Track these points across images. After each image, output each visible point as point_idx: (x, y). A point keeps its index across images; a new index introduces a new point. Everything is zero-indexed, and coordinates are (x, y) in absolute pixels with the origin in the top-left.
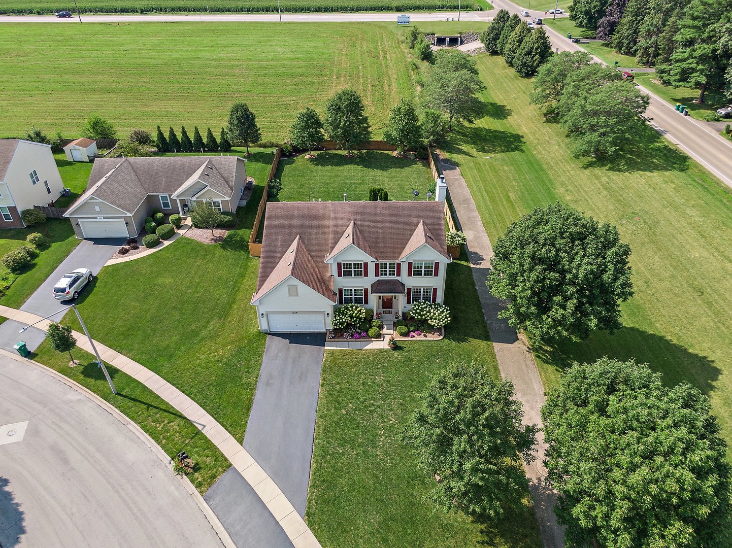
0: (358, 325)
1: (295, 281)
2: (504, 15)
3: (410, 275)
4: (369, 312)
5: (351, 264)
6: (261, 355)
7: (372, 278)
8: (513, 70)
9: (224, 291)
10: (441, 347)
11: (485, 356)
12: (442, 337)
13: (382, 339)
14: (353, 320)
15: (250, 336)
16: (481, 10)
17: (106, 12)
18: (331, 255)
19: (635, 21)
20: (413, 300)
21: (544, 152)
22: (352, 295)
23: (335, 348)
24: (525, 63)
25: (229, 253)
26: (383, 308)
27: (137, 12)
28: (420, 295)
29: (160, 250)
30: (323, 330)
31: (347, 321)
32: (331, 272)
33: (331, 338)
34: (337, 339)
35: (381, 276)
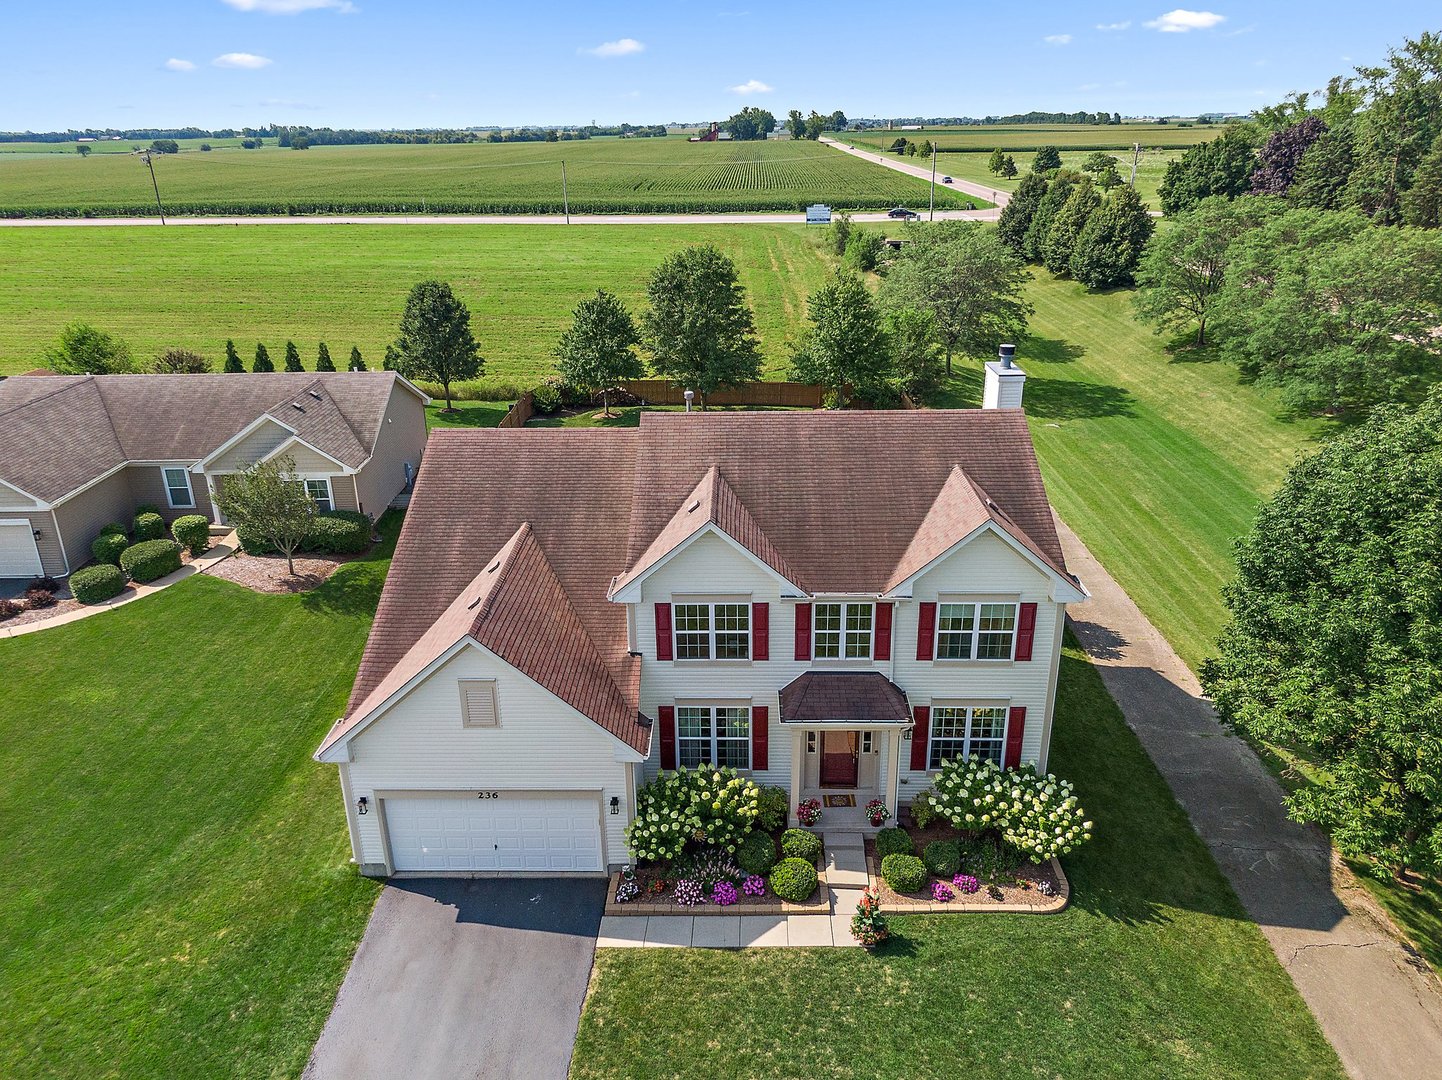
0: (731, 849)
1: (487, 665)
2: (1036, 184)
3: (924, 653)
4: (773, 800)
5: (704, 610)
6: (336, 971)
7: (783, 667)
8: (1074, 284)
9: (274, 728)
10: (1067, 941)
11: (1249, 982)
12: (1060, 902)
13: (826, 906)
14: (710, 827)
15: (314, 889)
16: (974, 208)
17: (220, 213)
18: (633, 574)
19: (1322, 187)
20: (935, 753)
21: (1191, 416)
22: (707, 732)
23: (638, 944)
24: (1099, 260)
25: (327, 620)
26: (824, 783)
27: (283, 213)
28: (960, 733)
29: (115, 610)
30: (596, 867)
31: (687, 829)
32: (634, 643)
33: (623, 901)
34: (649, 902)
35: (817, 659)
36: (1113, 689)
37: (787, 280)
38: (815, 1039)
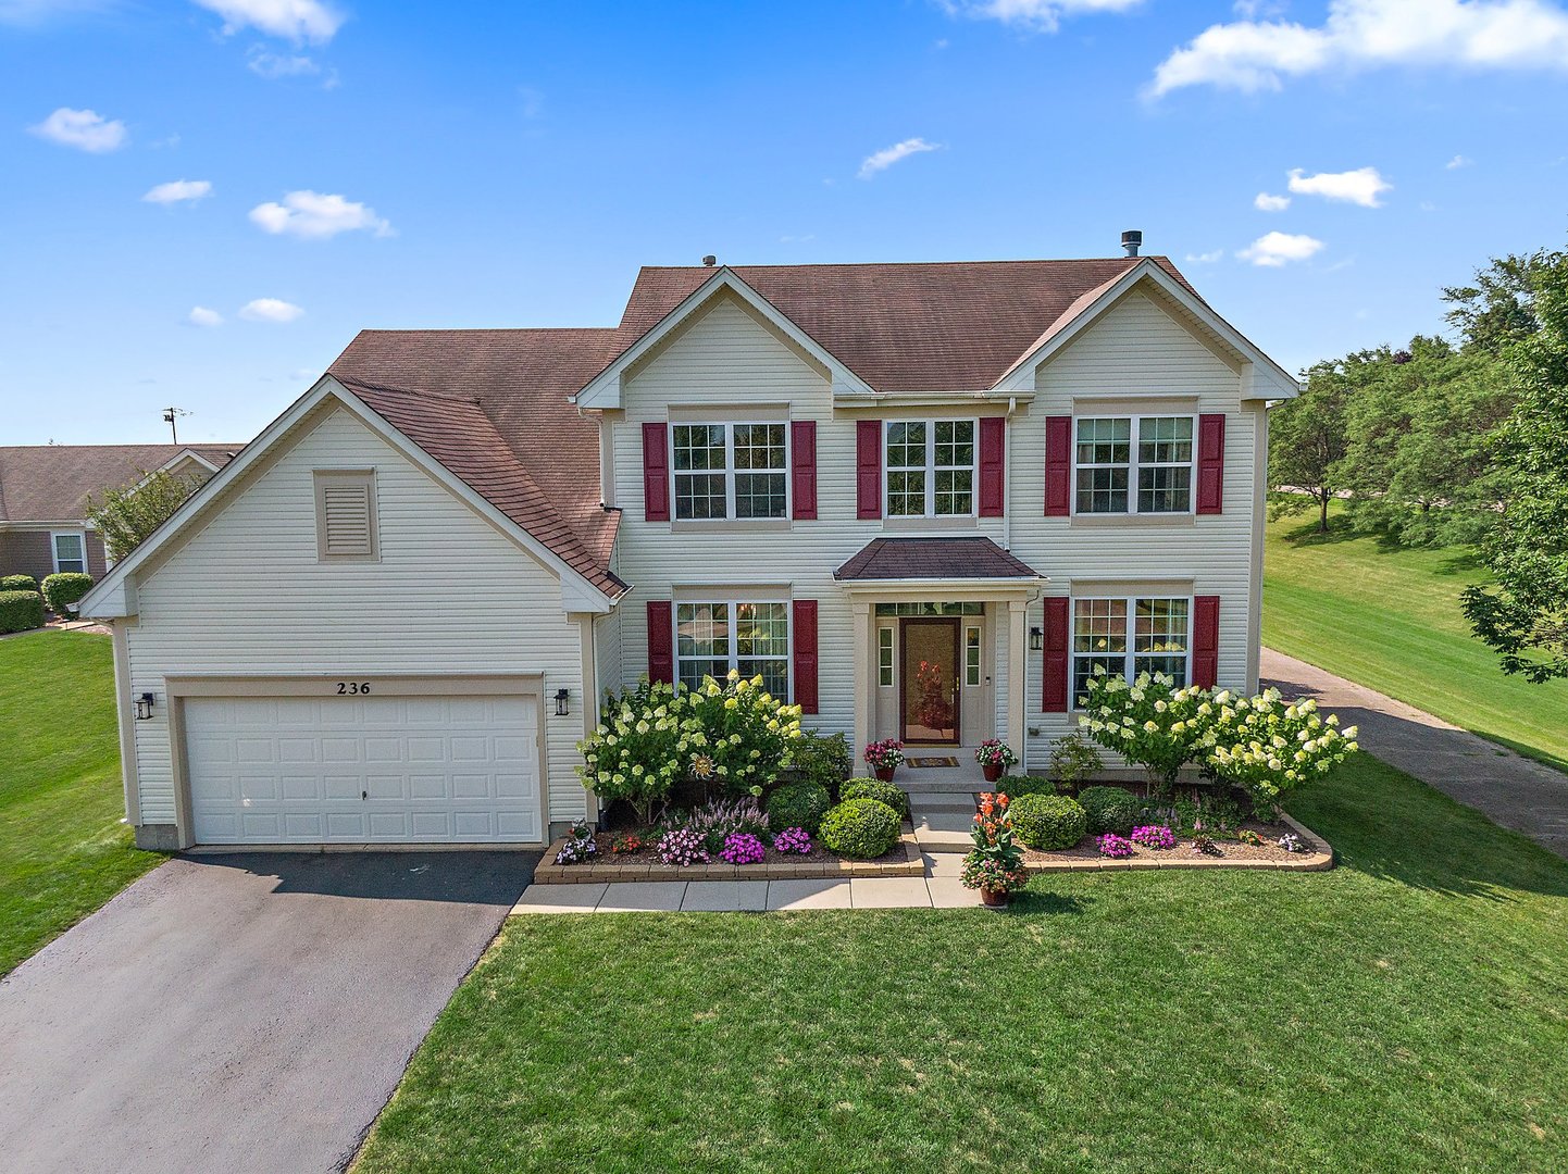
0: (755, 790)
3: (1055, 505)
5: (718, 433)
7: (838, 530)
10: (1345, 897)
13: (915, 868)
22: (723, 646)
23: (585, 910)
26: (907, 723)
28: (1119, 645)
30: (535, 836)
32: (610, 493)
33: (567, 862)
34: (614, 863)
35: (892, 517)
38: (904, 1007)
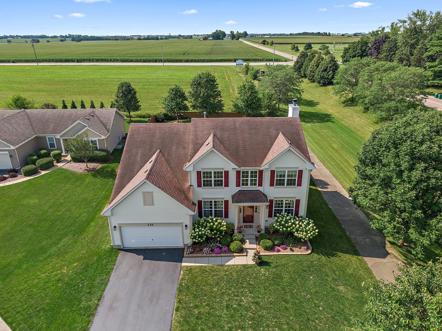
0: (219, 239)
1: (151, 187)
2: (305, 54)
3: (272, 184)
4: (230, 226)
5: (211, 173)
6: (109, 273)
7: (233, 189)
8: (316, 84)
9: (85, 210)
10: (311, 262)
11: (360, 272)
12: (310, 251)
13: (245, 254)
14: (213, 233)
15: (101, 252)
16: (286, 61)
17: (55, 61)
18: (191, 163)
19: (389, 55)
20: (275, 213)
21: (350, 122)
22: (211, 208)
23: (193, 264)
24: (323, 77)
25: (99, 180)
26: (244, 222)
27: (75, 62)
28: (282, 207)
29: (35, 178)
30: (181, 245)
31: (206, 233)
32: (191, 182)
33: (189, 254)
34: (196, 254)
35: (242, 186)
36: (325, 197)
37: (231, 82)
38: (243, 287)
